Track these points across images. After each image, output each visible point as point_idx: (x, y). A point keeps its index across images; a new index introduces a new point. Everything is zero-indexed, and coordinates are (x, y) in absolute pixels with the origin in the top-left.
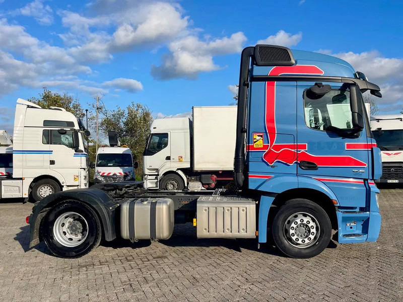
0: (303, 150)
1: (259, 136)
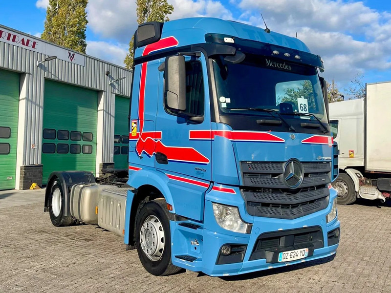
1: (134, 123)
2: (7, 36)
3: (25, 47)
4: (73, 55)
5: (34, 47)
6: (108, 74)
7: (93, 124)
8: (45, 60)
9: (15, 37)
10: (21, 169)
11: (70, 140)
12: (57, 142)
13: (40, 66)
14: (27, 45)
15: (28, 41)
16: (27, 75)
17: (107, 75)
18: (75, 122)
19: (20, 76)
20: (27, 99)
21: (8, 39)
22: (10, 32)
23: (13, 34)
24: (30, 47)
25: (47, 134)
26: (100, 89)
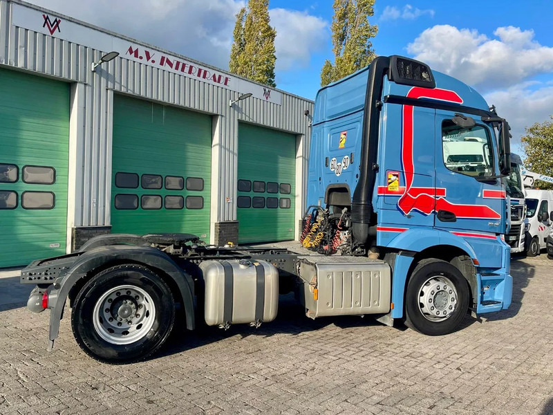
0: (441, 197)
1: (394, 175)
2: (197, 72)
3: (216, 84)
4: (269, 91)
5: (226, 84)
6: (307, 113)
7: (292, 174)
8: (239, 99)
9: (205, 72)
10: (216, 226)
11: (266, 193)
12: (252, 194)
13: (233, 106)
14: (219, 82)
15: (220, 77)
16: (219, 117)
17: (306, 115)
18: (275, 172)
19: (212, 118)
20: (220, 145)
21: (199, 75)
22: (201, 67)
23: (204, 69)
24: (222, 84)
25: (243, 185)
26: (299, 132)
